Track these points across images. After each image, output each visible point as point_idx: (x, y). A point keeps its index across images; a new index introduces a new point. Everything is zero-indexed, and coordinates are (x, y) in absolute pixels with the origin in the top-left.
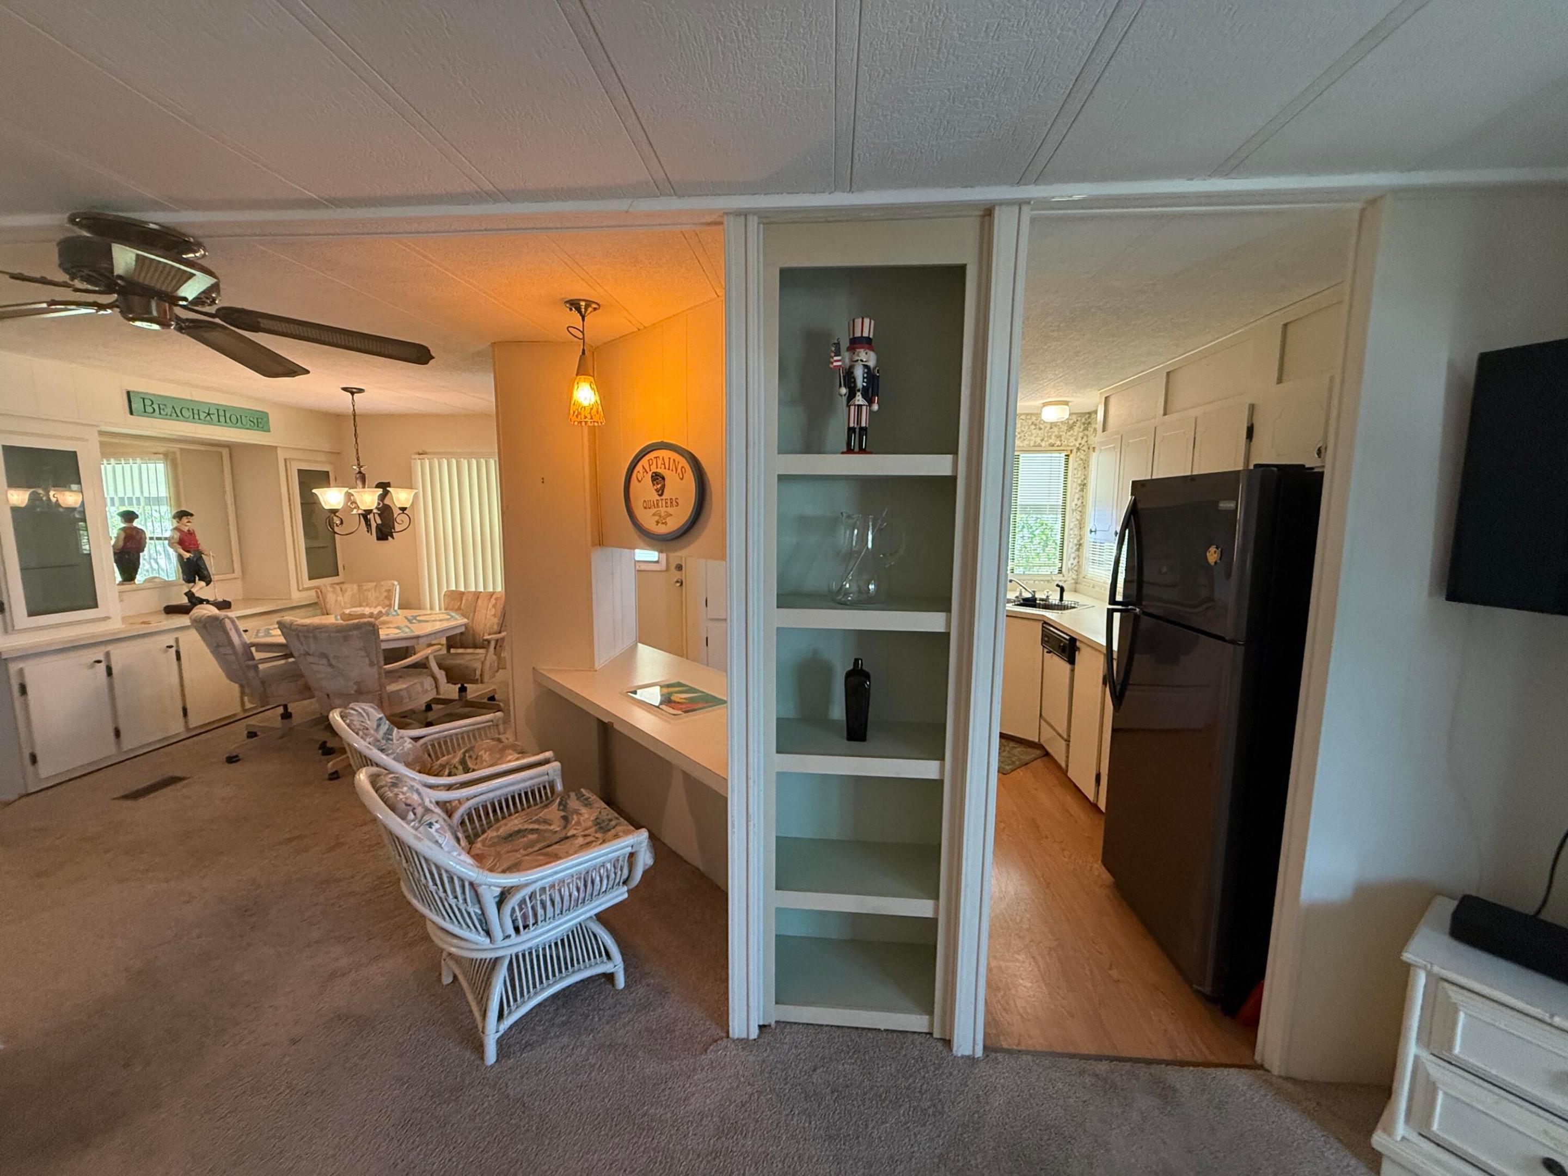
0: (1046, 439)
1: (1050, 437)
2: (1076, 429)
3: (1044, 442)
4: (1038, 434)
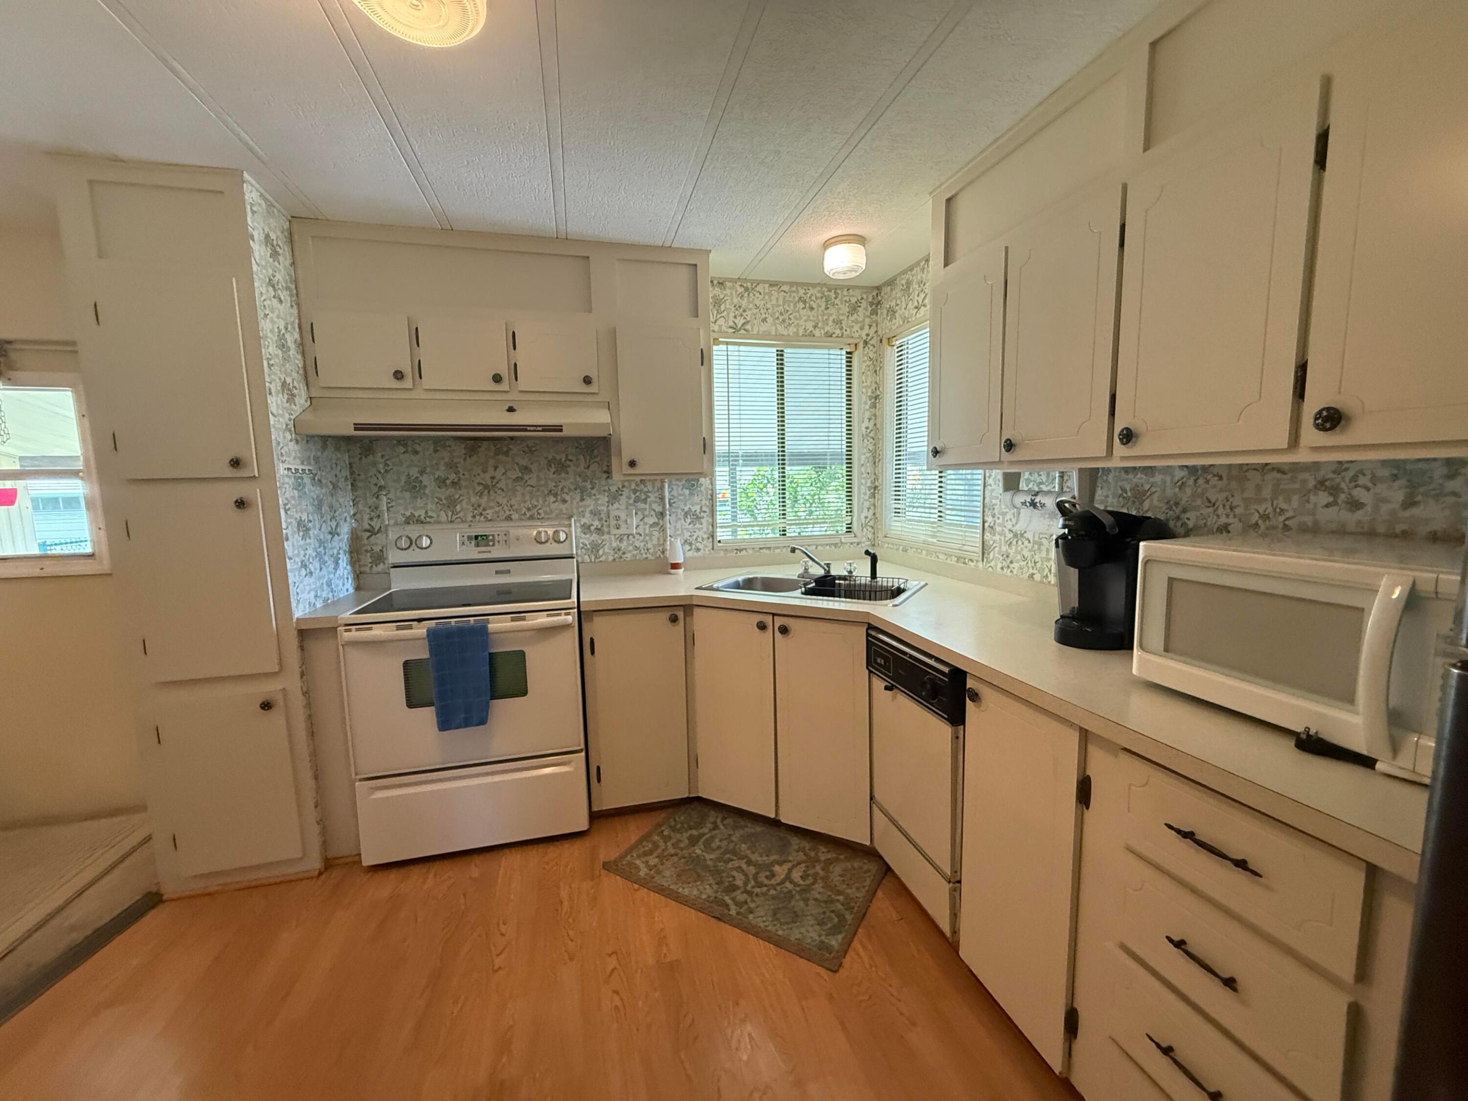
0: (820, 325)
1: (826, 322)
2: (861, 311)
3: (818, 330)
4: (809, 316)
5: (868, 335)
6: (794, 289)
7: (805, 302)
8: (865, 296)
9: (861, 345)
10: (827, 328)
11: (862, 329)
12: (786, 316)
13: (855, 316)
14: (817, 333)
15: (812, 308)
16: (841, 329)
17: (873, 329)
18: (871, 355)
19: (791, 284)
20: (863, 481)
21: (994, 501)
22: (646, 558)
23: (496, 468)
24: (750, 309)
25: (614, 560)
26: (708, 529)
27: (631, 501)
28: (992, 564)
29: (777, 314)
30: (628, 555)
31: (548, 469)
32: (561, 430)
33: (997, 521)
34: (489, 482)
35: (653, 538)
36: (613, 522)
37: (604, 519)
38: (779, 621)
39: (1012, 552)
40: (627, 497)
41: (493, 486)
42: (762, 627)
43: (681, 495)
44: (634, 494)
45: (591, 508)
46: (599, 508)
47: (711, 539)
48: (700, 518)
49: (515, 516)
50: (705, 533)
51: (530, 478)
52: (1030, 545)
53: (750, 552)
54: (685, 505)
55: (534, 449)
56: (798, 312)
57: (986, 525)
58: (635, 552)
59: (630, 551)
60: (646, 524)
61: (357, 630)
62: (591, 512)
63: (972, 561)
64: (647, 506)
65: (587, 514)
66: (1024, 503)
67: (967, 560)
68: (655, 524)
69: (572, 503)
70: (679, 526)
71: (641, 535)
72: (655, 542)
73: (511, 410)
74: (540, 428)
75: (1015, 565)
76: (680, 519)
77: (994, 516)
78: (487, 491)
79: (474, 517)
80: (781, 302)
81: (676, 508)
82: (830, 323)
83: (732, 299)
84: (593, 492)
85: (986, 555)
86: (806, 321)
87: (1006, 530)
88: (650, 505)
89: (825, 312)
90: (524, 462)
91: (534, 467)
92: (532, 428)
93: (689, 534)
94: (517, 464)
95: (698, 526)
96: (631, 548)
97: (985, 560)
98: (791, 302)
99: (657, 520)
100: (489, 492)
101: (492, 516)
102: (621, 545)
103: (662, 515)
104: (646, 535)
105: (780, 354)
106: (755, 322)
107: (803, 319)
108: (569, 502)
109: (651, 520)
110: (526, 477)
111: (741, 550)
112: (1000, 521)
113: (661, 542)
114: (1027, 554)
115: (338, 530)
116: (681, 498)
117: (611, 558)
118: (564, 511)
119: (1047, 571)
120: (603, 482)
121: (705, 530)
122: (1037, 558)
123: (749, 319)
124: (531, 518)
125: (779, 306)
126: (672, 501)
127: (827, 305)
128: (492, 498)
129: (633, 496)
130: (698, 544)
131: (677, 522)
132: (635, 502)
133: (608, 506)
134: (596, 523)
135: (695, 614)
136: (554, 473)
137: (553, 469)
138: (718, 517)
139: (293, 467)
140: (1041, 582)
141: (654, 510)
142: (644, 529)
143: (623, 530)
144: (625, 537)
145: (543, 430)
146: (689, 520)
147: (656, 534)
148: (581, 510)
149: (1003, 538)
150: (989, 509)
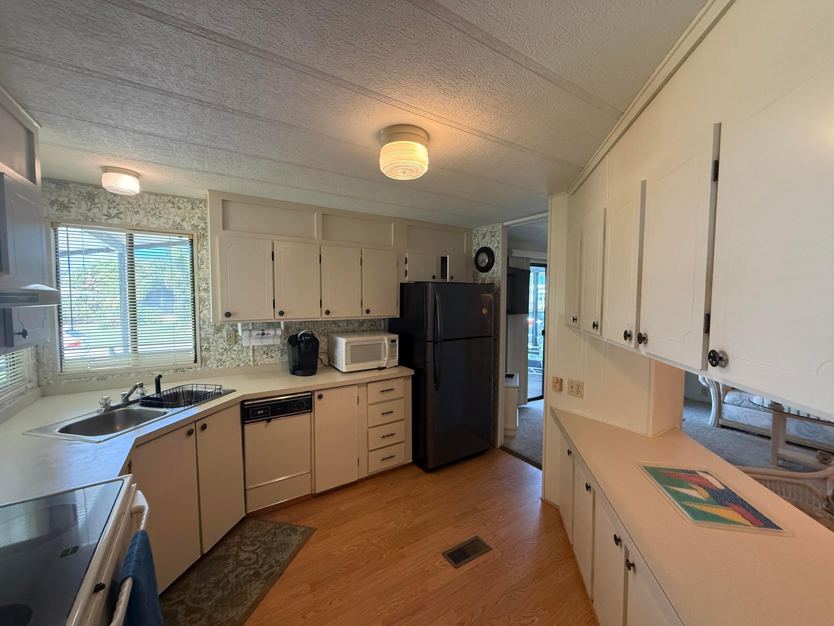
21: (208, 336)
28: (210, 366)
33: (212, 345)
38: (200, 424)
39: (224, 357)
52: (236, 353)
57: (203, 348)
63: (191, 368)
67: (185, 369)
75: (227, 363)
77: (209, 343)
85: (204, 363)
87: (219, 349)
97: (203, 366)
114: (233, 356)
119: (247, 361)
122: (241, 357)
140: (245, 366)
149: (217, 353)
150: (205, 340)
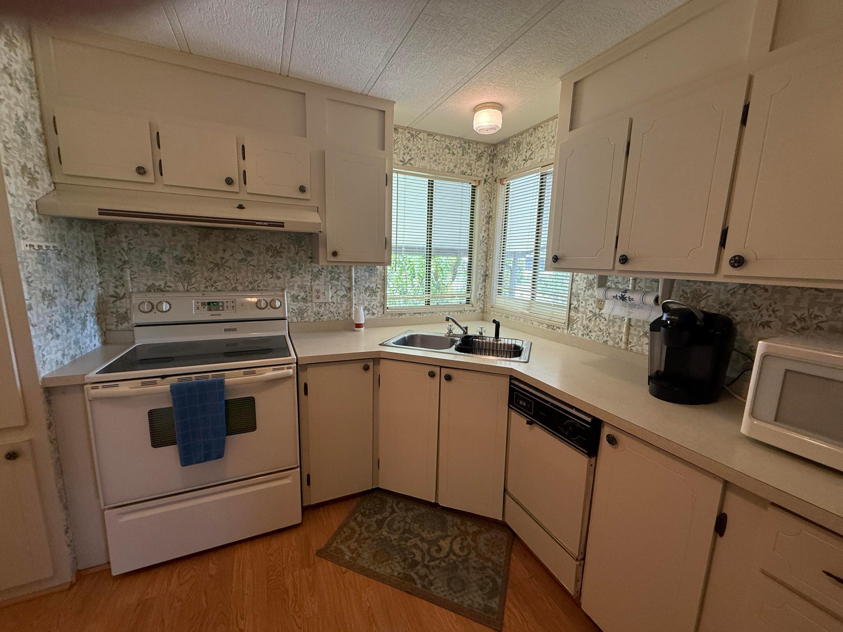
0: (458, 166)
1: (462, 164)
2: (484, 159)
3: (457, 169)
4: (451, 159)
5: (487, 176)
6: (443, 139)
7: (449, 149)
8: (486, 149)
9: (483, 182)
10: (462, 169)
11: (483, 171)
12: (437, 157)
13: (480, 162)
14: (456, 171)
15: (454, 154)
16: (471, 170)
17: (491, 172)
18: (488, 189)
19: (442, 136)
20: (479, 271)
21: (579, 292)
22: (338, 319)
23: (224, 251)
24: (414, 150)
25: (315, 320)
26: (380, 300)
27: (328, 279)
28: (576, 331)
29: (432, 155)
30: (325, 317)
31: (267, 254)
32: (283, 226)
33: (581, 304)
34: (219, 261)
35: (343, 305)
36: (315, 294)
37: (308, 291)
38: (445, 372)
39: (591, 325)
40: (325, 276)
41: (222, 265)
42: (432, 375)
43: (363, 276)
44: (331, 274)
45: (299, 283)
46: (305, 284)
47: (382, 307)
48: (375, 292)
49: (240, 288)
50: (378, 302)
51: (252, 260)
52: (606, 323)
53: (408, 315)
54: (366, 283)
55: (255, 238)
56: (445, 155)
57: (572, 306)
58: (330, 315)
59: (326, 315)
60: (338, 295)
61: (104, 387)
62: (299, 286)
63: (559, 328)
64: (339, 283)
65: (296, 288)
66: (615, 297)
67: (555, 328)
68: (344, 296)
69: (284, 279)
70: (361, 297)
71: (334, 303)
72: (344, 308)
73: (241, 207)
74: (266, 224)
75: (593, 334)
76: (362, 293)
77: (578, 301)
78: (217, 268)
79: (206, 287)
80: (434, 148)
81: (360, 285)
82: (465, 165)
83: (402, 141)
84: (300, 272)
85: (570, 325)
86: (449, 162)
87: (588, 311)
88: (342, 283)
89: (462, 157)
90: (248, 248)
91: (255, 252)
92: (259, 223)
93: (368, 303)
94: (242, 249)
95: (374, 297)
96: (327, 312)
97: (570, 329)
98: (441, 148)
99: (346, 293)
100: (219, 269)
101: (221, 287)
102: (319, 310)
103: (350, 289)
104: (338, 303)
105: (431, 184)
106: (417, 159)
107: (448, 161)
108: (282, 279)
109: (342, 293)
110: (249, 259)
111: (402, 315)
112: (584, 304)
113: (349, 308)
114: (602, 327)
115: (85, 297)
116: (364, 278)
117: (312, 319)
118: (278, 285)
119: (618, 340)
120: (308, 265)
121: (379, 300)
122: (611, 330)
123: (413, 157)
124: (253, 290)
125: (433, 149)
126: (357, 280)
127: (463, 153)
128: (221, 273)
129: (329, 276)
130: (374, 310)
131: (360, 295)
132: (331, 280)
133: (311, 282)
134: (302, 294)
135: (381, 363)
136: (271, 257)
137: (270, 254)
138: (388, 292)
139: (36, 245)
140: (614, 346)
141: (344, 286)
142: (337, 299)
143: (322, 300)
144: (323, 305)
145: (269, 225)
146: (368, 294)
147: (345, 303)
148: (291, 284)
149: (584, 316)
150: (575, 296)
